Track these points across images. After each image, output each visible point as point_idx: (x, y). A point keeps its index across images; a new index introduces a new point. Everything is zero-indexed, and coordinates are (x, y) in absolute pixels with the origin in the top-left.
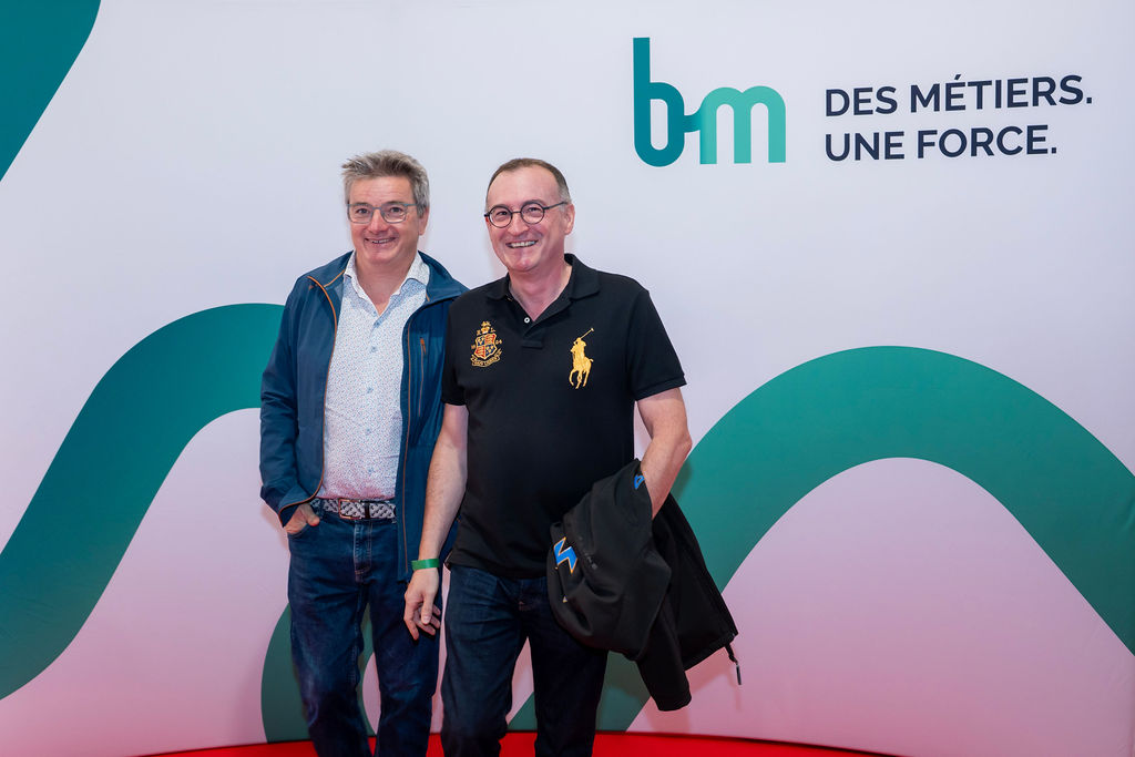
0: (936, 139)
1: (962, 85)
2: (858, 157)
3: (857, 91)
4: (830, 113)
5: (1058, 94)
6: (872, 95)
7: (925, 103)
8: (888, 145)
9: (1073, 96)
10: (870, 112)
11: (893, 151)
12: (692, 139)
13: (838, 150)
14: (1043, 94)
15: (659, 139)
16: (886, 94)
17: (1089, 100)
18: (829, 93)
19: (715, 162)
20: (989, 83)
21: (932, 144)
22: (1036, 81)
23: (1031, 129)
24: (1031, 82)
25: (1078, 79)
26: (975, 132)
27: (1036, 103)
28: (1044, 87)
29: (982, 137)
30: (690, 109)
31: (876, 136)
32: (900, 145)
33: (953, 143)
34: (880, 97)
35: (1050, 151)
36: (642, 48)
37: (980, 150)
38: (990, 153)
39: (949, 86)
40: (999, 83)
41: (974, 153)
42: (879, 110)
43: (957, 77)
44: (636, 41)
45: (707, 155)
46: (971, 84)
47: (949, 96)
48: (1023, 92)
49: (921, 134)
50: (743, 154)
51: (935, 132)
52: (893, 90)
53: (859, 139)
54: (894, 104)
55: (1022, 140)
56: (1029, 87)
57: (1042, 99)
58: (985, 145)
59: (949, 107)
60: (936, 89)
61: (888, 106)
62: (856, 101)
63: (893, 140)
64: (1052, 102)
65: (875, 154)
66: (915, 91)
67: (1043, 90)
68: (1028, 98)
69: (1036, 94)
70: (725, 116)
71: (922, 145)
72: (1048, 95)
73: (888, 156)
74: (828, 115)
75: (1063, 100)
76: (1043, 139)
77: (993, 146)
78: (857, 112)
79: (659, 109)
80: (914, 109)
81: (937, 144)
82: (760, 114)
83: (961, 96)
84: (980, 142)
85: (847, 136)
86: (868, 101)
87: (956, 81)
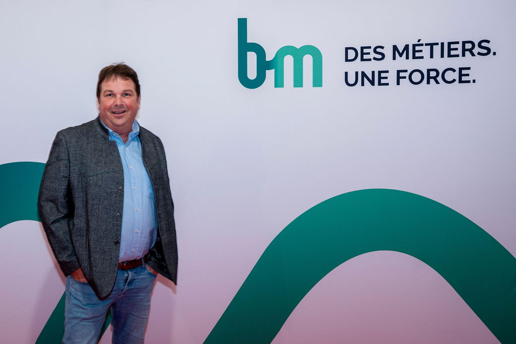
0: (407, 75)
1: (422, 45)
2: (363, 84)
3: (362, 48)
4: (347, 60)
5: (477, 50)
6: (371, 51)
7: (401, 55)
8: (380, 78)
9: (485, 51)
10: (370, 60)
11: (383, 81)
12: (270, 74)
13: (351, 80)
14: (468, 50)
15: (252, 74)
16: (378, 50)
17: (494, 54)
18: (347, 49)
19: (282, 86)
20: (437, 44)
21: (405, 77)
22: (464, 43)
23: (461, 69)
24: (461, 43)
25: (488, 42)
26: (429, 71)
27: (464, 55)
28: (468, 46)
29: (433, 74)
30: (269, 57)
31: (373, 73)
32: (386, 78)
33: (416, 77)
34: (375, 51)
35: (472, 81)
36: (242, 24)
37: (432, 81)
38: (437, 82)
39: (414, 46)
40: (442, 44)
41: (428, 83)
42: (375, 59)
43: (419, 41)
44: (239, 20)
45: (279, 83)
46: (427, 45)
47: (414, 51)
48: (456, 49)
49: (399, 72)
50: (298, 82)
51: (406, 71)
52: (382, 48)
53: (364, 74)
54: (383, 56)
55: (456, 75)
56: (460, 46)
57: (467, 53)
58: (435, 78)
59: (414, 57)
60: (407, 47)
61: (380, 56)
62: (362, 54)
63: (383, 75)
64: (473, 55)
65: (372, 83)
66: (395, 48)
67: (468, 48)
68: (460, 52)
69: (464, 50)
70: (289, 61)
71: (399, 78)
72: (470, 51)
73: (380, 84)
74: (346, 61)
75: (479, 54)
76: (468, 75)
77: (439, 79)
78: (362, 60)
79: (252, 57)
80: (394, 58)
81: (407, 77)
82: (308, 60)
83: (421, 51)
84: (432, 76)
85: (357, 73)
86: (369, 53)
87: (418, 43)
